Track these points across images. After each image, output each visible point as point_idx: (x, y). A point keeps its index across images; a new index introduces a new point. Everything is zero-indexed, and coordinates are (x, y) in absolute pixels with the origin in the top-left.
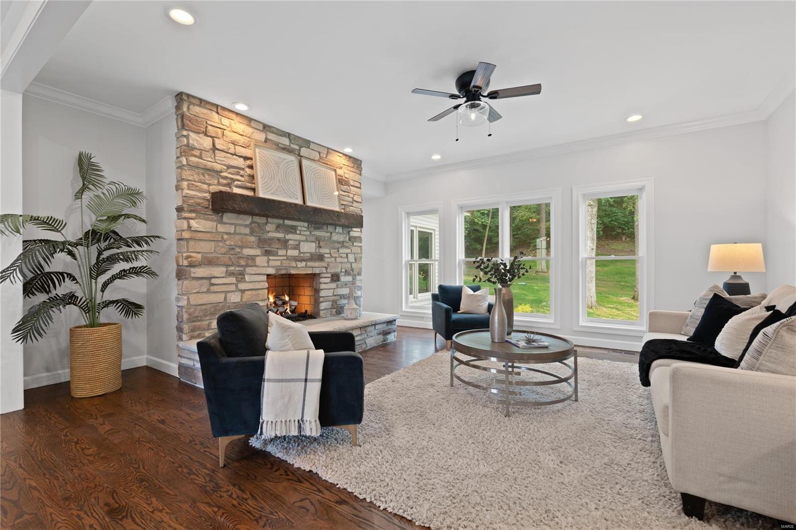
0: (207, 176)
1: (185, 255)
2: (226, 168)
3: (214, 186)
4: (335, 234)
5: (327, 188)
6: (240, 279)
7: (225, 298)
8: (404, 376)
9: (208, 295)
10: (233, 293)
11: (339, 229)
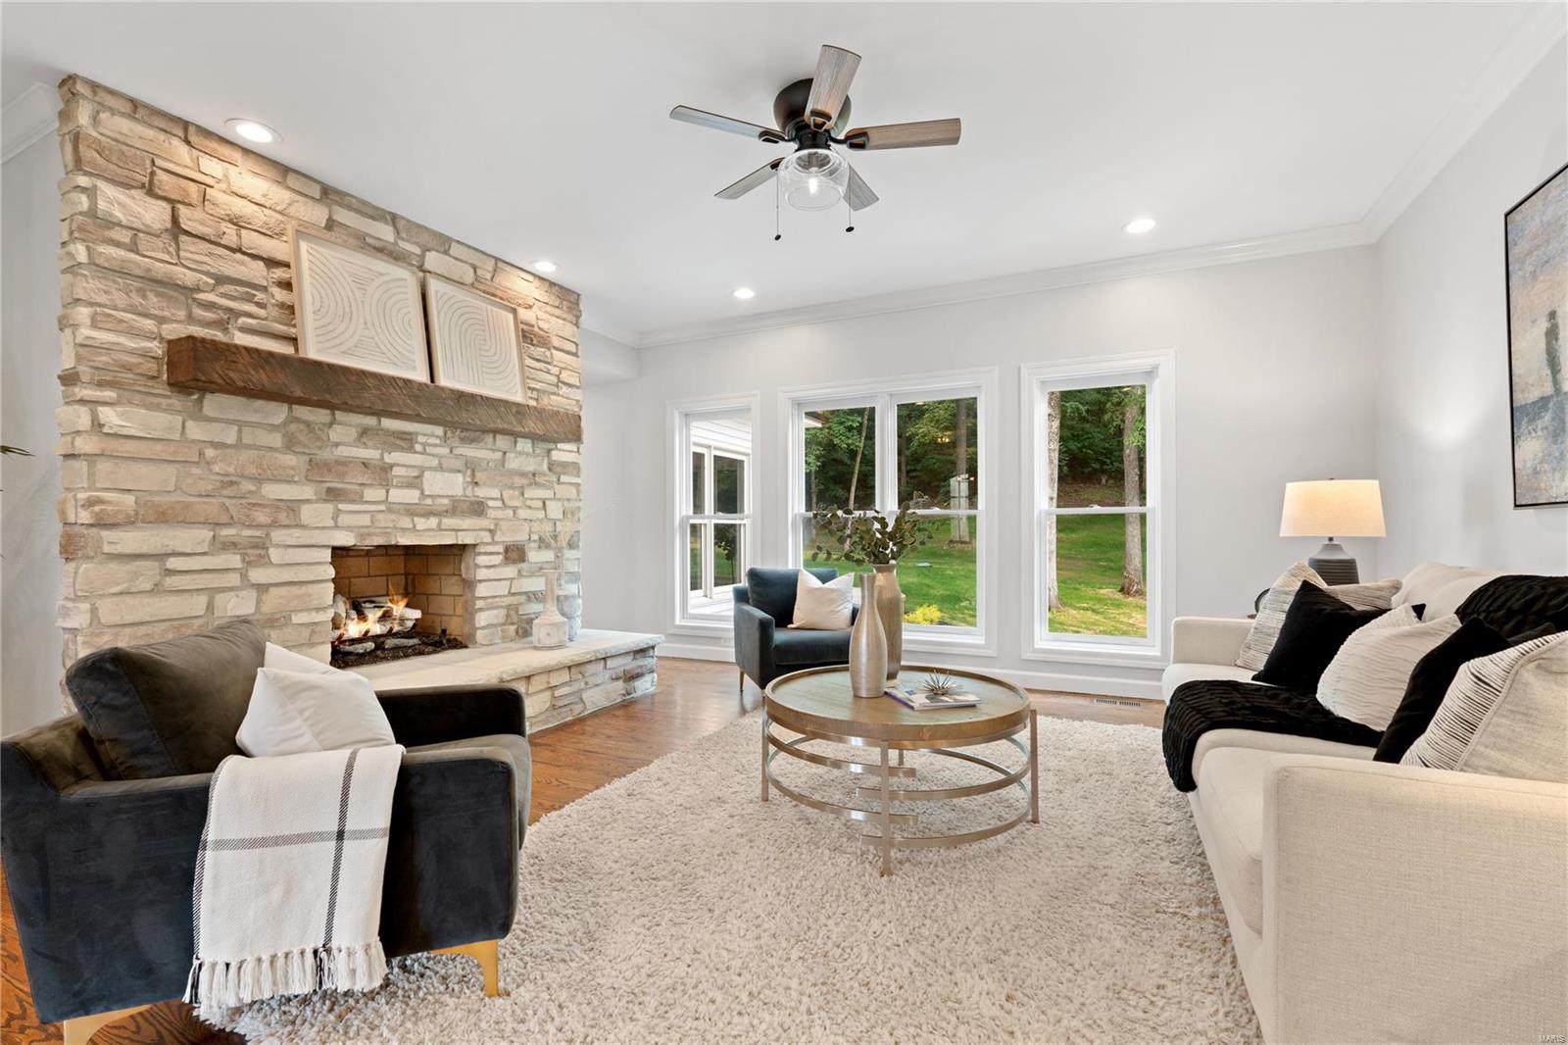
0: (151, 297)
1: (82, 496)
2: (212, 282)
3: (175, 325)
4: (513, 455)
5: (493, 350)
6: (252, 558)
7: (210, 607)
8: (659, 779)
9: (157, 600)
10: (232, 594)
11: (525, 445)
